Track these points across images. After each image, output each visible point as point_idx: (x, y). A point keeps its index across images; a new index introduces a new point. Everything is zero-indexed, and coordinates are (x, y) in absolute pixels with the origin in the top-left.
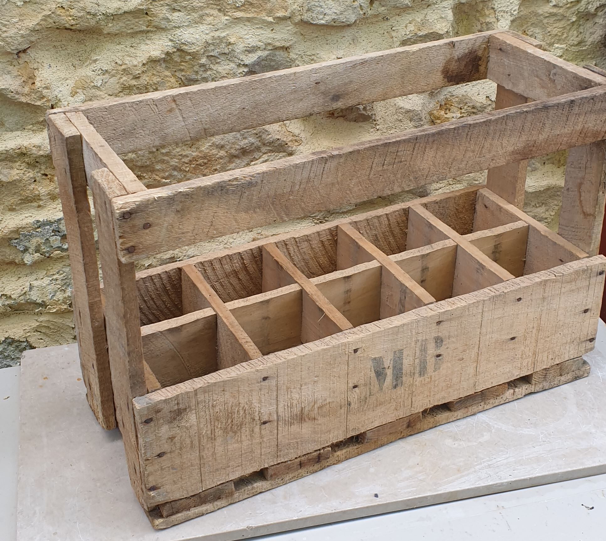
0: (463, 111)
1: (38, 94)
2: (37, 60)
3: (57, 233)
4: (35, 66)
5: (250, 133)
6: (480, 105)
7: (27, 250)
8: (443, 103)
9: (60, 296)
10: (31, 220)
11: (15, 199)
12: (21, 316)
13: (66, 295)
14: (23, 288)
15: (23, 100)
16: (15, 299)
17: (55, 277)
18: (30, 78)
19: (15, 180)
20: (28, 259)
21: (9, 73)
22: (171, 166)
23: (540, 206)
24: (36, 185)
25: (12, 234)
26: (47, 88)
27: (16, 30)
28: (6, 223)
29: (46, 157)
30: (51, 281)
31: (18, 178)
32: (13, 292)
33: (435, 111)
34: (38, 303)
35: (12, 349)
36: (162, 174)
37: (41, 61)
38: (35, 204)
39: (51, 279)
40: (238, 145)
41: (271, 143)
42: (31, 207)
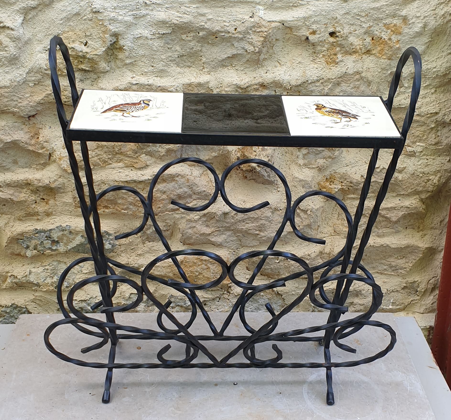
0: (343, 184)
1: (40, 146)
2: (42, 123)
3: (49, 239)
4: (41, 126)
5: (185, 185)
6: (355, 181)
7: (29, 247)
8: (328, 177)
9: (49, 281)
10: (32, 228)
11: (22, 213)
12: (23, 291)
13: (53, 280)
14: (25, 272)
15: (30, 148)
16: (19, 279)
17: (46, 267)
18: (36, 134)
19: (22, 201)
20: (29, 253)
21: (22, 129)
22: (128, 202)
23: (400, 259)
24: (36, 205)
25: (19, 236)
26: (46, 142)
27: (28, 102)
28: (16, 228)
29: (43, 187)
30: (44, 270)
31: (24, 199)
32: (18, 274)
33: (322, 183)
34: (34, 284)
35: (16, 312)
36: (122, 207)
37: (44, 124)
38: (35, 218)
39: (44, 268)
40: (176, 192)
41: (199, 193)
42: (32, 219)
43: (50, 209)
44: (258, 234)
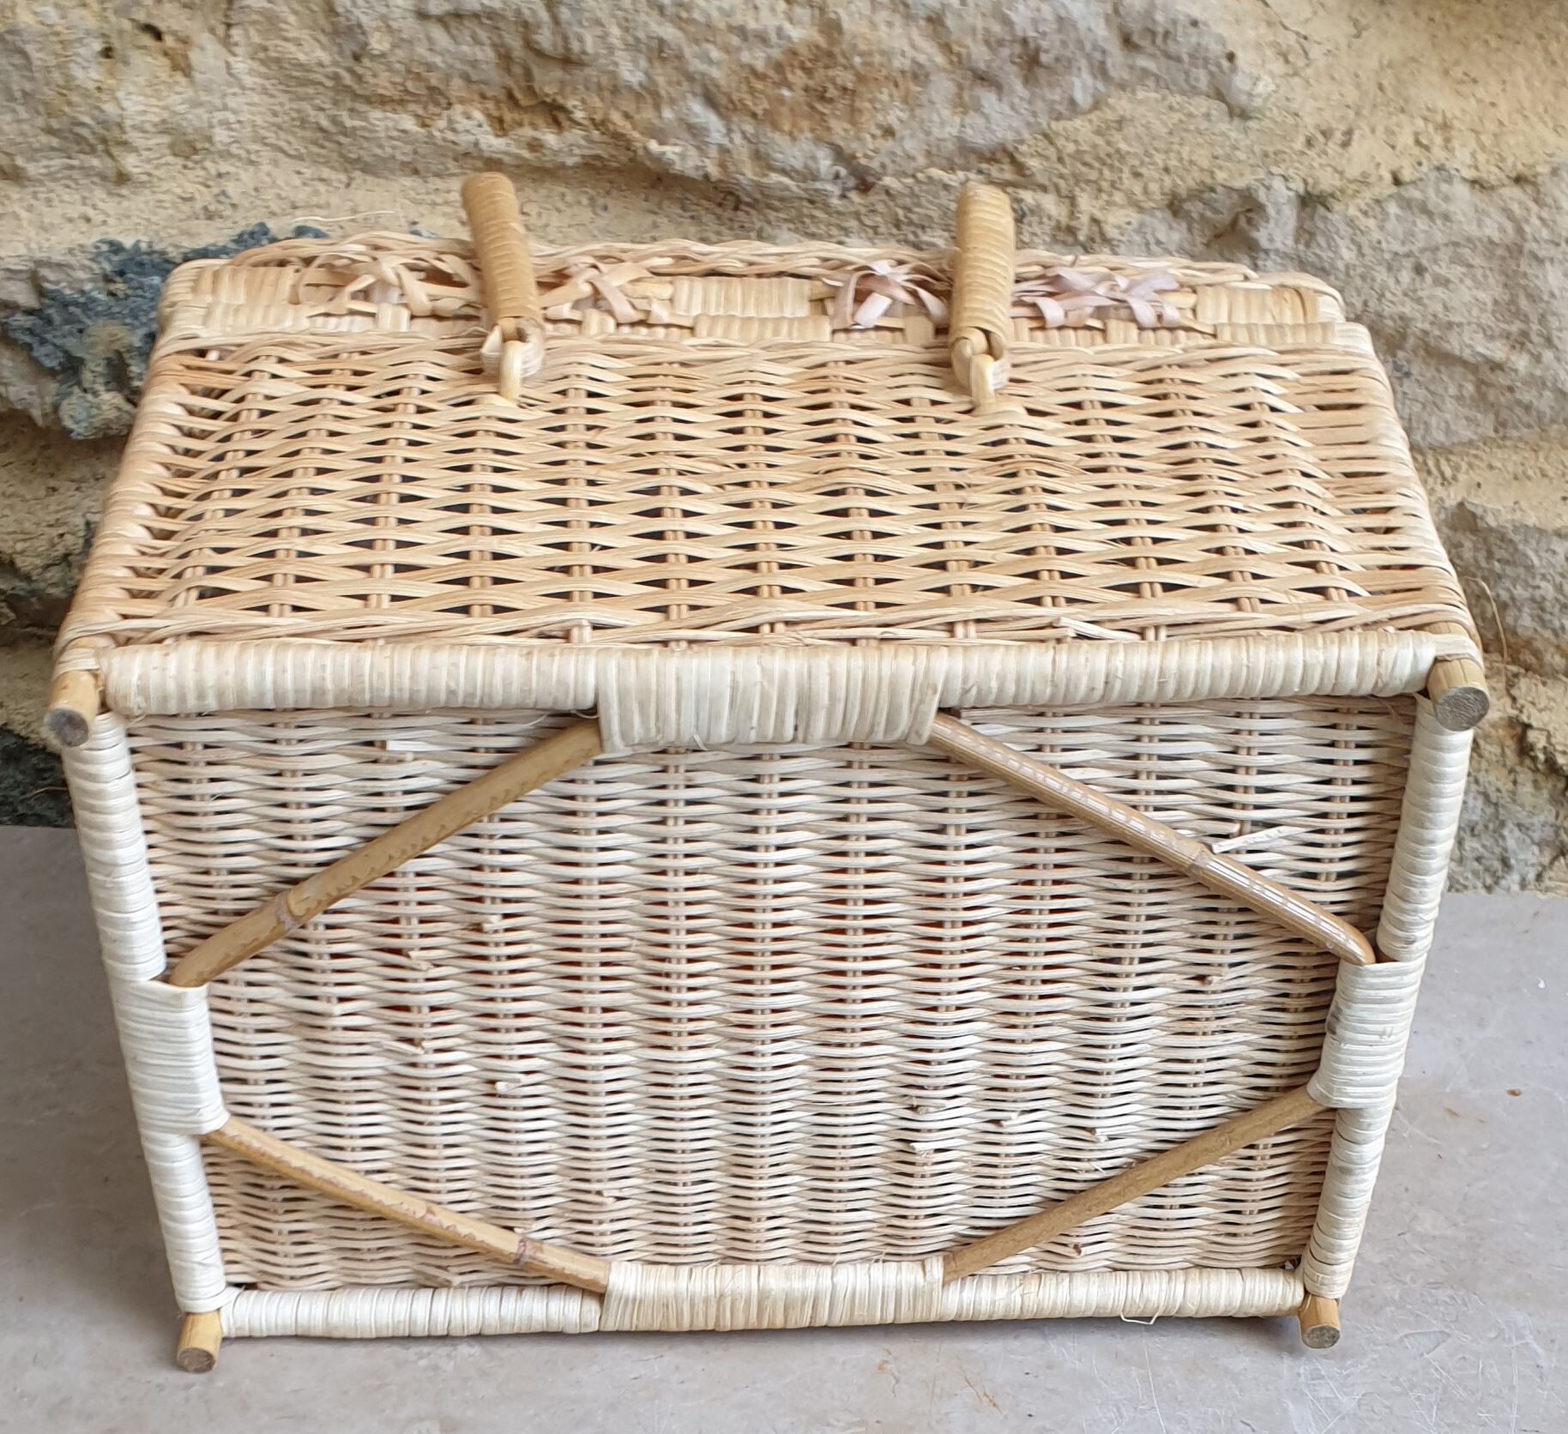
7: (75, 371)
10: (91, 238)
14: (62, 535)
16: (27, 578)
20: (77, 410)
22: (691, 77)
24: (112, 74)
32: (22, 546)
36: (647, 115)
38: (106, 165)
41: (1157, 40)
42: (86, 171)
43: (196, 104)
44: (1496, 366)
